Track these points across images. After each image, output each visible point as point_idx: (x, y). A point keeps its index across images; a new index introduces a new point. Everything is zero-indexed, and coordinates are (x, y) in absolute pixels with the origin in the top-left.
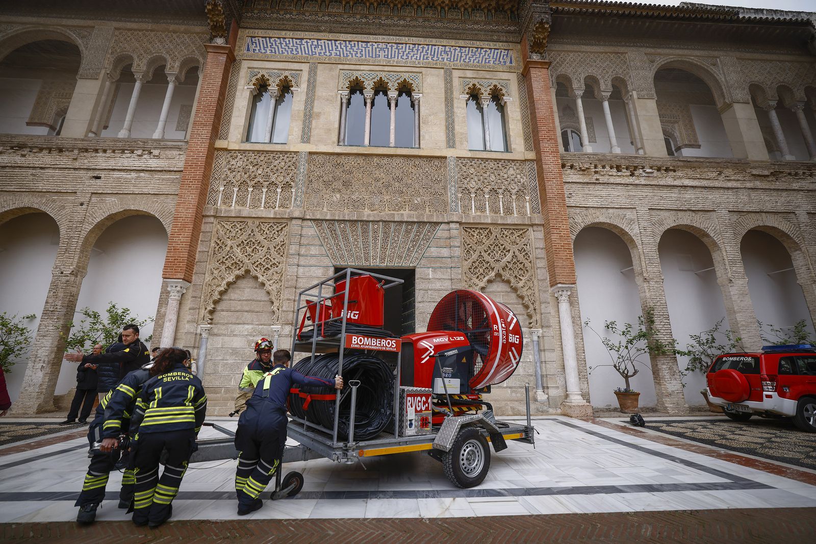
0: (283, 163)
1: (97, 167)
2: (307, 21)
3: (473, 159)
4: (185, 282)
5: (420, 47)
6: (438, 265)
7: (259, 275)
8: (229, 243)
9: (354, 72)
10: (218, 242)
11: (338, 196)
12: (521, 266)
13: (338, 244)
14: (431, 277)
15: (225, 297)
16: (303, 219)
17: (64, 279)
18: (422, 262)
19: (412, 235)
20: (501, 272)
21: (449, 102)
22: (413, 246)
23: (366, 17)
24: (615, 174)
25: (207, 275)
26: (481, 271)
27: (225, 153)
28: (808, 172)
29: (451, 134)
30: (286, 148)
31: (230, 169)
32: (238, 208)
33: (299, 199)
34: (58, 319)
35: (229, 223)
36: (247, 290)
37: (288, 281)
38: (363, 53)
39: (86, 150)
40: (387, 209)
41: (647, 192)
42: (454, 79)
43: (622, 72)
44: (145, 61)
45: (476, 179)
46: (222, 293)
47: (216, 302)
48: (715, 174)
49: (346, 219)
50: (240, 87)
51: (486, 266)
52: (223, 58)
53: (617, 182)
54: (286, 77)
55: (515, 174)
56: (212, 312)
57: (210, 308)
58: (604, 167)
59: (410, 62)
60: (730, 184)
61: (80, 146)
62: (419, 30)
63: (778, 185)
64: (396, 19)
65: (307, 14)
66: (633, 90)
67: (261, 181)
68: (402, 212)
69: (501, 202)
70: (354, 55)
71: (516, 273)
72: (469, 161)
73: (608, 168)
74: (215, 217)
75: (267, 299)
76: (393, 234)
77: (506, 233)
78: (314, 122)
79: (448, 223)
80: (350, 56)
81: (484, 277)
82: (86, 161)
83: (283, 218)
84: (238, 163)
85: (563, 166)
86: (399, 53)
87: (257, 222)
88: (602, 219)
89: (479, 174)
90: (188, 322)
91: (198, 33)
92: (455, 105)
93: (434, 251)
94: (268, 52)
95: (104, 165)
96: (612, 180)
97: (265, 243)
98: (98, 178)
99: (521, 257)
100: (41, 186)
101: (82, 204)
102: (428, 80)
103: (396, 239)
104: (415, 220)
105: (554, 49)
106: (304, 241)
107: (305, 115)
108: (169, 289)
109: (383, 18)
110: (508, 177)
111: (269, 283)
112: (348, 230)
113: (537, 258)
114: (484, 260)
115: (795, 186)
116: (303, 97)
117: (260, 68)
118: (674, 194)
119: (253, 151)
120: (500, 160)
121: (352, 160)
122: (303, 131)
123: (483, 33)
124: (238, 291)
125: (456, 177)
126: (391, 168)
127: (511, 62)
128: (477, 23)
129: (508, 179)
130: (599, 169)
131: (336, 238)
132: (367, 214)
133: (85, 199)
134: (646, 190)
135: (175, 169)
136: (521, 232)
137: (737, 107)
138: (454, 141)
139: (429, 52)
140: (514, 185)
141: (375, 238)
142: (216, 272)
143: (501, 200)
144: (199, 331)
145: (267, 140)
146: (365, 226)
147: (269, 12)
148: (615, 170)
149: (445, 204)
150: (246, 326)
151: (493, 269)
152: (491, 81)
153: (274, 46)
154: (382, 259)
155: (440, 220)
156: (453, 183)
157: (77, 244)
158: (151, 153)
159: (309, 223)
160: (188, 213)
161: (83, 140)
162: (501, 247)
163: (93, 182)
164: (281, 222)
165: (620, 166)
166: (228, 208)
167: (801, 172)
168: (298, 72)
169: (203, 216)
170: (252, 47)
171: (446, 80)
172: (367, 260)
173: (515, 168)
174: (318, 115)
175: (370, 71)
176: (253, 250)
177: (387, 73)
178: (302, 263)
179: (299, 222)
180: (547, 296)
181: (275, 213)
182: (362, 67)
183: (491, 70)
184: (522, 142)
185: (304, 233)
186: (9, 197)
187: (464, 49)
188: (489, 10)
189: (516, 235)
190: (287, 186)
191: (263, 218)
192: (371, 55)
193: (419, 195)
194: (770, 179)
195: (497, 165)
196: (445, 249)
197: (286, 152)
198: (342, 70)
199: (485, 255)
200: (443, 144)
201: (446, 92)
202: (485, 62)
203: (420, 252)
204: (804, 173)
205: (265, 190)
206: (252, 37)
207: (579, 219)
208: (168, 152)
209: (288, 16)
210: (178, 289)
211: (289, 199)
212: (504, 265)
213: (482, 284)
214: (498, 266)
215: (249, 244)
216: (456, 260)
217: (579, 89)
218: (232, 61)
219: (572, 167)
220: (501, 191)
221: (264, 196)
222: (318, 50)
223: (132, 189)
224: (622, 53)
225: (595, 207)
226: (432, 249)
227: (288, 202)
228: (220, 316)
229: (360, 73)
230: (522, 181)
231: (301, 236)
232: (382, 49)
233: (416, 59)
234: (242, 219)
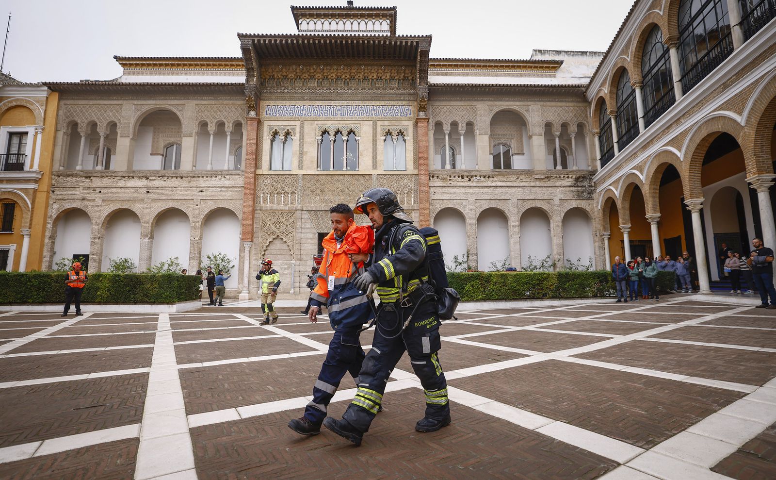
0: (290, 181)
1: (201, 186)
2: (297, 93)
3: (386, 175)
4: (251, 242)
5: (359, 107)
7: (283, 238)
8: (268, 223)
9: (324, 125)
10: (263, 222)
11: (318, 197)
13: (319, 222)
15: (268, 248)
16: (302, 210)
17: (196, 242)
21: (375, 142)
23: (330, 89)
24: (460, 180)
25: (260, 238)
27: (262, 176)
28: (566, 176)
29: (375, 161)
30: (291, 173)
31: (264, 185)
32: (271, 205)
33: (299, 200)
34: (195, 259)
35: (267, 213)
36: (278, 245)
37: (297, 240)
38: (329, 113)
39: (194, 177)
41: (476, 190)
42: (378, 127)
43: (473, 118)
44: (214, 124)
47: (265, 251)
48: (515, 179)
50: (264, 138)
52: (256, 124)
53: (462, 185)
54: (288, 130)
55: (407, 183)
56: (263, 255)
58: (455, 177)
59: (354, 118)
60: (522, 184)
61: (191, 175)
62: (358, 95)
63: (549, 184)
64: (346, 89)
65: (297, 89)
66: (477, 129)
67: (281, 191)
70: (323, 114)
72: (384, 176)
73: (457, 177)
74: (260, 210)
75: (288, 248)
78: (304, 157)
82: (194, 183)
83: (292, 210)
84: (268, 181)
85: (433, 177)
86: (348, 112)
87: (280, 212)
88: (450, 206)
89: (388, 183)
90: (254, 260)
91: (239, 105)
92: (378, 144)
94: (278, 115)
95: (204, 185)
96: (458, 184)
97: (285, 222)
98: (202, 191)
100: (177, 197)
101: (197, 205)
102: (364, 129)
105: (435, 104)
106: (303, 221)
107: (300, 154)
108: (245, 246)
109: (339, 89)
110: (403, 185)
111: (288, 241)
112: (324, 215)
115: (558, 184)
116: (298, 143)
117: (274, 125)
118: (490, 191)
119: (275, 175)
120: (400, 175)
121: (324, 179)
122: (299, 162)
123: (395, 96)
124: (274, 246)
126: (344, 182)
127: (410, 114)
128: (392, 89)
130: (452, 178)
131: (318, 219)
133: (198, 203)
134: (475, 189)
135: (238, 186)
137: (534, 138)
138: (376, 165)
139: (364, 110)
140: (406, 188)
142: (263, 237)
144: (259, 264)
145: (281, 169)
147: (276, 88)
148: (460, 178)
150: (279, 261)
152: (398, 127)
153: (280, 111)
157: (199, 225)
158: (225, 177)
159: (305, 212)
160: (249, 210)
161: (191, 172)
163: (200, 193)
164: (292, 212)
165: (464, 176)
166: (266, 206)
167: (562, 176)
168: (294, 127)
169: (255, 210)
170: (269, 112)
171: (373, 128)
173: (408, 178)
174: (306, 152)
175: (332, 124)
176: (280, 226)
177: (342, 125)
178: (303, 232)
179: (300, 211)
181: (289, 208)
182: (328, 122)
183: (399, 120)
184: (412, 164)
185: (303, 217)
186: (163, 203)
187: (384, 107)
188: (399, 80)
190: (293, 193)
191: (283, 210)
192: (333, 114)
194: (545, 180)
195: (398, 178)
197: (291, 175)
198: (318, 124)
200: (371, 167)
201: (373, 135)
202: (396, 115)
204: (564, 176)
205: (283, 195)
206: (268, 105)
207: (438, 206)
208: (233, 177)
209: (286, 91)
210: (249, 245)
215: (277, 223)
217: (447, 129)
218: (260, 122)
219: (437, 177)
220: (399, 192)
221: (282, 198)
222: (304, 112)
223: (219, 197)
224: (474, 106)
225: (446, 199)
227: (294, 201)
229: (327, 126)
230: (411, 186)
231: (301, 218)
232: (339, 110)
233: (357, 115)
234: (273, 211)
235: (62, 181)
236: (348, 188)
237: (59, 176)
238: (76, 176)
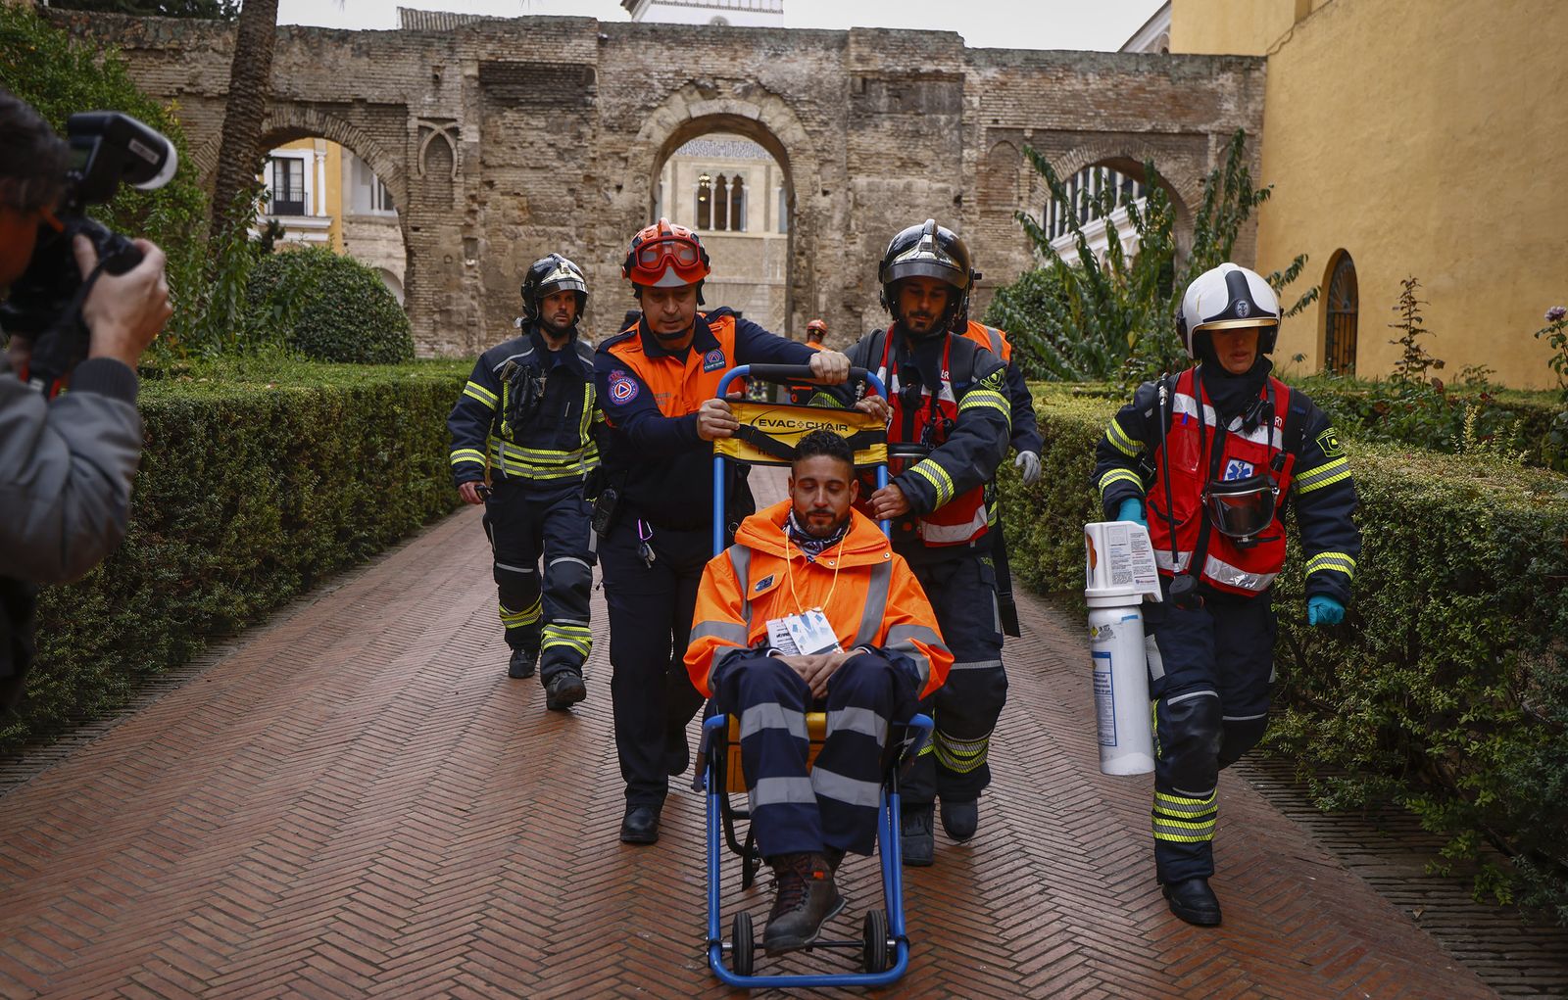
19: (742, 290)
21: (767, 194)
22: (742, 298)
29: (767, 220)
40: (726, 275)
42: (772, 174)
68: (735, 276)
78: (678, 211)
79: (763, 284)
86: (734, 150)
92: (771, 196)
102: (754, 175)
104: (743, 282)
116: (670, 191)
125: (769, 253)
126: (728, 246)
149: (761, 271)
155: (758, 283)
156: (767, 257)
171: (766, 175)
174: (681, 205)
175: (714, 166)
177: (725, 168)
192: (713, 153)
193: (746, 265)
196: (760, 301)
200: (762, 228)
203: (746, 301)
232: (722, 147)
235: (355, 229)
236: (733, 254)
237: (351, 223)
238: (376, 224)
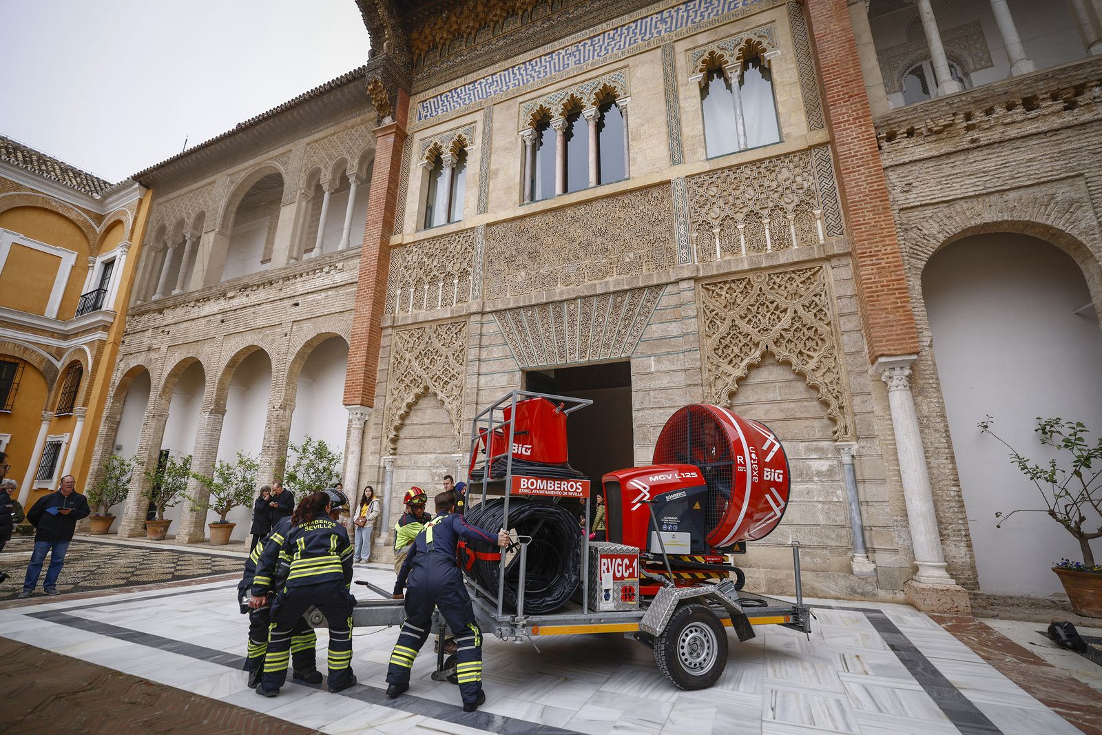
0: (459, 247)
1: (296, 294)
2: (479, 56)
3: (714, 171)
4: (364, 407)
5: (624, 28)
6: (664, 350)
7: (438, 392)
8: (407, 356)
9: (537, 100)
10: (397, 356)
11: (523, 274)
12: (811, 333)
13: (524, 340)
14: (653, 370)
15: (407, 422)
16: (483, 313)
17: (275, 414)
18: (640, 348)
19: (623, 311)
20: (773, 348)
21: (671, 94)
22: (626, 326)
23: (549, 20)
24: (1020, 118)
25: (387, 397)
26: (736, 350)
27: (401, 249)
29: (675, 143)
30: (461, 227)
31: (405, 267)
32: (415, 312)
33: (477, 288)
34: (272, 454)
35: (407, 332)
36: (429, 411)
37: (468, 395)
38: (548, 70)
39: (288, 278)
40: (586, 280)
42: (677, 57)
44: (330, 169)
45: (721, 202)
46: (403, 418)
47: (397, 429)
49: (533, 303)
50: (412, 167)
51: (744, 341)
52: (391, 139)
53: (1027, 133)
54: (460, 137)
55: (792, 177)
56: (394, 441)
57: (391, 436)
58: (989, 112)
59: (611, 57)
61: (283, 275)
62: (619, 5)
64: (588, 4)
65: (479, 47)
67: (437, 274)
68: (608, 279)
69: (767, 231)
70: (536, 77)
71: (801, 346)
72: (707, 178)
73: (1000, 111)
74: (393, 327)
75: (447, 420)
76: (596, 314)
77: (778, 280)
78: (491, 183)
79: (676, 282)
80: (532, 81)
81: (742, 359)
82: (287, 290)
83: (461, 316)
84: (413, 258)
85: (892, 136)
86: (594, 50)
87: (434, 326)
88: (989, 216)
89: (725, 193)
90: (372, 453)
92: (681, 96)
93: (656, 330)
94: (440, 113)
95: (301, 290)
96: (1012, 132)
97: (444, 350)
98: (297, 305)
99: (808, 317)
100: (259, 323)
101: (286, 335)
103: (601, 320)
104: (626, 287)
106: (485, 341)
109: (571, 10)
110: (778, 186)
111: (448, 400)
112: (537, 318)
113: (842, 315)
114: (740, 333)
116: (479, 155)
117: (432, 136)
119: (429, 239)
120: (762, 161)
121: (539, 221)
122: (480, 200)
124: (419, 413)
125: (687, 208)
126: (590, 219)
129: (780, 189)
130: (979, 117)
131: (522, 332)
132: (560, 291)
133: (287, 330)
135: (356, 280)
136: (809, 274)
138: (682, 153)
139: (638, 30)
140: (790, 196)
141: (572, 324)
142: (396, 392)
143: (767, 227)
144: (382, 464)
145: (446, 222)
146: (558, 309)
147: (439, 64)
148: (1020, 109)
149: (671, 252)
150: (430, 456)
151: (757, 345)
152: (740, 36)
153: (446, 103)
154: (583, 352)
155: (664, 281)
156: (682, 219)
157: (284, 377)
158: (336, 267)
159: (490, 317)
160: (363, 328)
161: (285, 269)
162: (770, 305)
163: (294, 309)
164: (458, 322)
165: (1035, 97)
166: (405, 315)
168: (472, 125)
169: (382, 329)
170: (424, 114)
171: (665, 63)
172: (562, 356)
173: (791, 166)
174: (496, 172)
175: (557, 90)
176: (431, 361)
178: (483, 370)
179: (478, 318)
180: (867, 382)
181: (452, 311)
182: (547, 90)
183: (740, 17)
184: (803, 117)
185: (484, 330)
186: (240, 338)
187: (692, 4)
189: (799, 281)
190: (464, 273)
191: (440, 319)
192: (557, 69)
193: (631, 249)
195: (757, 170)
196: (674, 324)
197: (462, 232)
198: (523, 102)
199: (742, 325)
201: (666, 81)
202: (729, 9)
203: (635, 333)
205: (441, 284)
206: (423, 102)
207: (932, 228)
208: (350, 263)
209: (459, 59)
210: (359, 416)
211: (467, 291)
212: (777, 336)
213: (739, 373)
214: (765, 340)
215: (427, 355)
216: (692, 338)
218: (402, 138)
219: (911, 133)
220: (765, 212)
221: (441, 292)
222: (493, 88)
223: (323, 311)
225: (970, 197)
226: (654, 327)
227: (466, 294)
228: (403, 445)
229: (544, 98)
230: (806, 185)
231: (481, 335)
232: (571, 54)
233: (619, 49)
234: (419, 325)
235: (134, 323)
236: (602, 233)
237: (134, 316)
238: (149, 311)
